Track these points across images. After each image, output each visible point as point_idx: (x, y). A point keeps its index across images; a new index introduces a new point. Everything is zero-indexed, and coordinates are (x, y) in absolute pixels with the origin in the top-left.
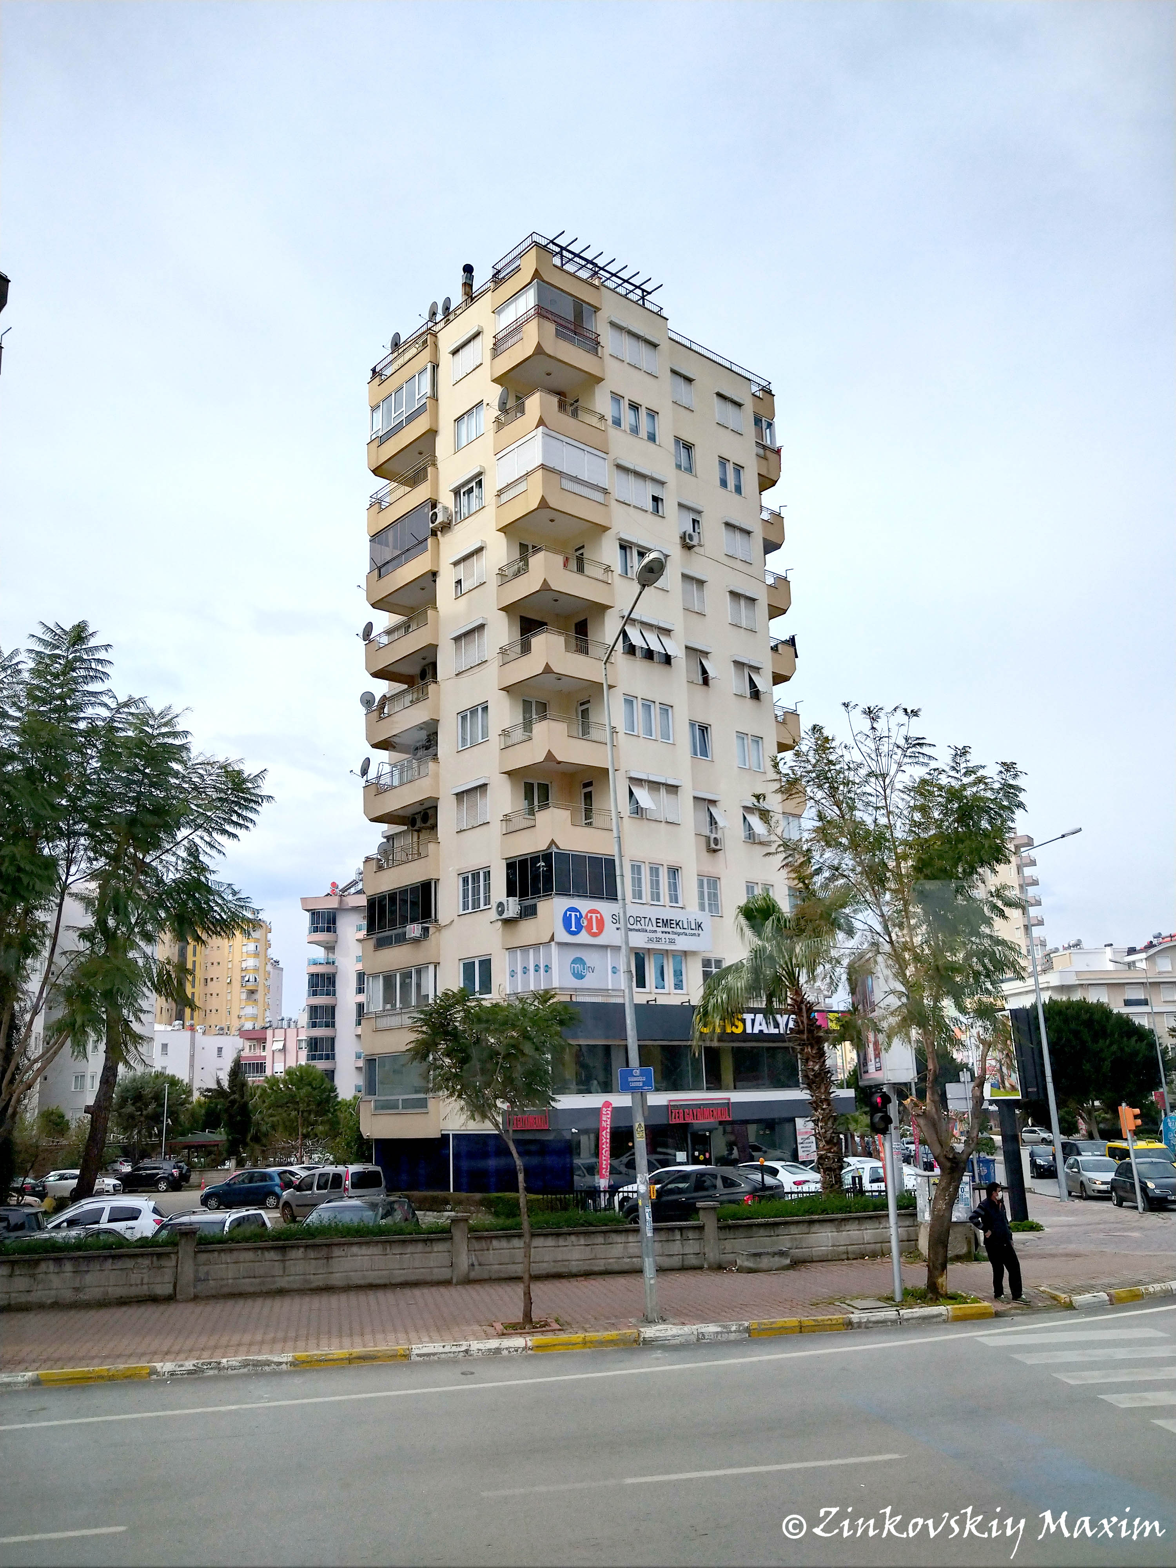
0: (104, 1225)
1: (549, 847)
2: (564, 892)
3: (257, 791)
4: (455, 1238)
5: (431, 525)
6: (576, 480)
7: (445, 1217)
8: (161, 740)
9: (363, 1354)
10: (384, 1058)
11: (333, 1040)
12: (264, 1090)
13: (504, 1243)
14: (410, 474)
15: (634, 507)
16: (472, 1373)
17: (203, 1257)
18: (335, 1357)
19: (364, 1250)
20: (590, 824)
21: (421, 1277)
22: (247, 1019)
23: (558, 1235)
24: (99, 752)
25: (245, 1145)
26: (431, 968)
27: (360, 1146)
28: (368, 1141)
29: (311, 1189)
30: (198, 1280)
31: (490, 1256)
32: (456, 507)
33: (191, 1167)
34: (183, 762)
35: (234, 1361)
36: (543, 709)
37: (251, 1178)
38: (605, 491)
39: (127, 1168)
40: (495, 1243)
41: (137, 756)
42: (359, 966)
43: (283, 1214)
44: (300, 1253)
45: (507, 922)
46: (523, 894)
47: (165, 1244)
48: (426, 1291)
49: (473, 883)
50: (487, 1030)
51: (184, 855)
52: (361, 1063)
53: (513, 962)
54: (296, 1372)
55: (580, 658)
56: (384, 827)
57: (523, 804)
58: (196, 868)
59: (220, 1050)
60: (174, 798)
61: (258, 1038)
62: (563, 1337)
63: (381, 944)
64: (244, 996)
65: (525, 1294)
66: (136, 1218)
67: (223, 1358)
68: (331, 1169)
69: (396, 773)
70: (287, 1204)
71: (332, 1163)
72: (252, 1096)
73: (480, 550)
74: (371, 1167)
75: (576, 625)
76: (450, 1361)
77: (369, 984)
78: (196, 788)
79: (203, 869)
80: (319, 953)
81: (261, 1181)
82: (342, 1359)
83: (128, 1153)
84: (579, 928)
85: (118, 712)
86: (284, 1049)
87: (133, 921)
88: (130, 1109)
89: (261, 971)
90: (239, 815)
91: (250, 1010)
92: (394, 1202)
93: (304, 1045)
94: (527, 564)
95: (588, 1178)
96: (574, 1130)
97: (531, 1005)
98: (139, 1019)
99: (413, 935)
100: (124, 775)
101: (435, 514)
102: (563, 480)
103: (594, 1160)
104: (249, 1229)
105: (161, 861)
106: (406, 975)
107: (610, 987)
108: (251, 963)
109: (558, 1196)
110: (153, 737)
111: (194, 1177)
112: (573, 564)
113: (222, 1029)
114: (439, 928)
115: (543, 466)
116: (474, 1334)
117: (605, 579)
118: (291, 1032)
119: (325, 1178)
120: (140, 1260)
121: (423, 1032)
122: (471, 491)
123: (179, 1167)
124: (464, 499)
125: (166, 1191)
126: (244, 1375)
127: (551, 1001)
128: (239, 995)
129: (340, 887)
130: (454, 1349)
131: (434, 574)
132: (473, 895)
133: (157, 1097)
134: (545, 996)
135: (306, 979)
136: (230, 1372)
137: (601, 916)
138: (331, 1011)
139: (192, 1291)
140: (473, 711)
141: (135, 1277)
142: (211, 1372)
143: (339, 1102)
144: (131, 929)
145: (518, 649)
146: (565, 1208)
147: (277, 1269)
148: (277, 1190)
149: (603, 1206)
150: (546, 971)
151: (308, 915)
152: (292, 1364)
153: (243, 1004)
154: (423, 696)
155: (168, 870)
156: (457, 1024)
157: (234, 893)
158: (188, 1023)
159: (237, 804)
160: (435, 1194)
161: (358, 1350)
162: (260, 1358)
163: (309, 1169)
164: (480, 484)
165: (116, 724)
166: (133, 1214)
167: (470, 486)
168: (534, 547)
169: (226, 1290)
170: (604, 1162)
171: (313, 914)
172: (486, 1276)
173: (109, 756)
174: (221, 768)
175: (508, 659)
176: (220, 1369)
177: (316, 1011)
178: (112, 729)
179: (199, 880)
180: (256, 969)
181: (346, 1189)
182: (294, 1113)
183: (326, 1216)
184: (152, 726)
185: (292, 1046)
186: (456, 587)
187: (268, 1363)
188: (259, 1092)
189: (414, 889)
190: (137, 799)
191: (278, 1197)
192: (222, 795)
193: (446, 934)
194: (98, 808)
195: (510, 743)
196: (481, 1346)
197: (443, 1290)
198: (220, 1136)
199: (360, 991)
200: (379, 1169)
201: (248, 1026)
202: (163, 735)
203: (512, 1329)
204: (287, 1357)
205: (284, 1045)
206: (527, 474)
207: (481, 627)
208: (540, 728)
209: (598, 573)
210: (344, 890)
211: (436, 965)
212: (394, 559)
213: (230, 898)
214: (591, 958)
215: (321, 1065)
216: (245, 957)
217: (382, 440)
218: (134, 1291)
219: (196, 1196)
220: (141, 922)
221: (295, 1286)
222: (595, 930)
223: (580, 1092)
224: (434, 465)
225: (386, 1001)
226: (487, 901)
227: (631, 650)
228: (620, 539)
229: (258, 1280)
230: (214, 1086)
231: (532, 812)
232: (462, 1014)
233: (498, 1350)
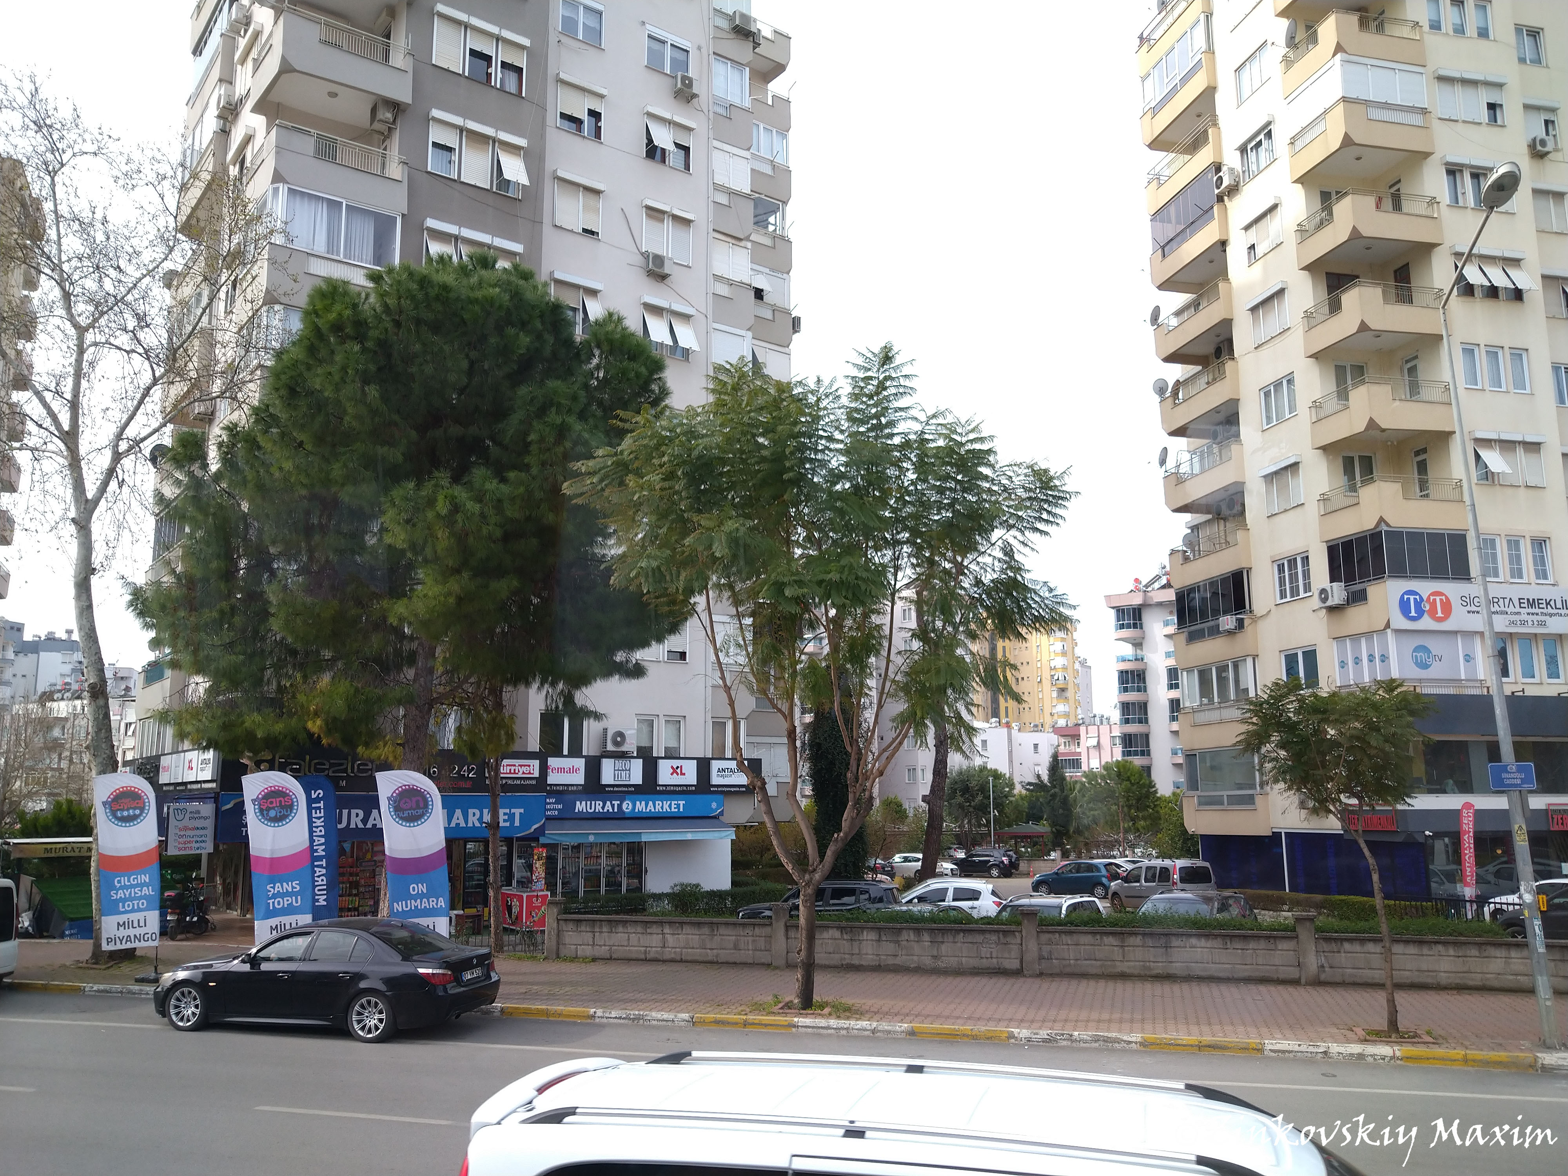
0: (949, 902)
1: (1378, 524)
2: (1399, 572)
3: (1064, 488)
4: (1300, 937)
5: (1217, 191)
6: (1386, 106)
7: (1286, 916)
8: (969, 447)
9: (1213, 1043)
10: (1204, 754)
11: (1147, 736)
12: (1083, 784)
13: (1357, 947)
14: (1189, 140)
15: (1464, 122)
16: (1335, 1076)
17: (1045, 937)
18: (1184, 1042)
19: (1203, 942)
20: (1427, 496)
21: (1267, 975)
22: (1059, 716)
23: (1421, 943)
24: (914, 464)
25: (1069, 838)
26: (1249, 661)
27: (1185, 841)
28: (1193, 836)
29: (1138, 881)
30: (1041, 958)
31: (1342, 958)
32: (1243, 165)
33: (1020, 856)
34: (992, 466)
35: (1086, 1035)
36: (1359, 371)
37: (1078, 868)
38: (1424, 111)
39: (961, 855)
40: (1347, 946)
41: (948, 464)
42: (1171, 662)
43: (1113, 904)
44: (1138, 940)
45: (1333, 610)
46: (1349, 579)
47: (1008, 922)
48: (1272, 988)
49: (1290, 569)
50: (1326, 721)
51: (1000, 555)
52: (1180, 760)
53: (1342, 652)
54: (1145, 1052)
55: (1403, 310)
56: (1187, 517)
57: (1342, 480)
58: (1011, 568)
59: (1036, 746)
60: (985, 500)
61: (1072, 735)
62: (1439, 1051)
63: (1193, 638)
64: (1055, 694)
65: (1388, 1001)
66: (977, 899)
67: (1075, 1030)
68: (1158, 863)
69: (1196, 460)
70: (1115, 894)
71: (1157, 857)
72: (1072, 790)
73: (1274, 207)
74: (1199, 863)
75: (1395, 272)
76: (1309, 1060)
77: (1184, 678)
78: (1006, 489)
79: (1018, 569)
80: (1128, 650)
81: (1088, 871)
82: (1192, 1046)
83: (962, 841)
84: (1420, 613)
85: (927, 424)
86: (1098, 746)
87: (958, 620)
88: (959, 799)
89: (1070, 671)
90: (1049, 512)
91: (1061, 708)
92: (1227, 898)
93: (1118, 741)
94: (1331, 214)
95: (1448, 886)
96: (1427, 833)
97: (1375, 694)
98: (970, 712)
99: (1227, 627)
100: (938, 483)
101: (1221, 178)
102: (1370, 110)
103: (1454, 867)
104: (1085, 914)
105: (978, 563)
106: (1222, 670)
107: (1463, 677)
108: (1059, 662)
109: (1413, 903)
110: (962, 444)
111: (1023, 866)
112: (1388, 203)
113: (1036, 726)
114: (1255, 620)
115: (1344, 99)
116: (1332, 1037)
117: (1429, 213)
118: (1104, 729)
119: (1152, 871)
120: (988, 936)
121: (1253, 723)
122: (1259, 144)
123: (1008, 856)
124: (1252, 156)
125: (998, 877)
126: (1096, 1049)
127: (1399, 690)
128: (1049, 693)
129: (1144, 583)
130: (1311, 1049)
131: (1223, 244)
132: (1291, 582)
133: (983, 789)
134: (1391, 685)
135: (1115, 677)
136: (1082, 1045)
137: (1447, 598)
138: (1143, 707)
139: (1037, 968)
140: (1278, 385)
141: (984, 951)
142: (1065, 1043)
143: (1159, 798)
144: (956, 628)
145: (1326, 309)
146: (1424, 915)
147: (1117, 953)
148: (1104, 880)
149: (1470, 917)
150: (1383, 661)
151: (1113, 612)
152: (1141, 1044)
153: (1055, 702)
154: (1218, 376)
155: (986, 571)
156: (1291, 715)
157: (1051, 590)
158: (1004, 721)
159: (1046, 501)
160: (1270, 892)
161: (1208, 1039)
162: (1110, 1035)
163: (1134, 862)
164: (1269, 135)
165: (927, 436)
166: (974, 895)
167: (1258, 139)
168: (1337, 193)
169: (1068, 970)
170: (1468, 869)
171: (1118, 611)
172: (1338, 979)
173: (922, 467)
174: (1028, 467)
175: (1313, 322)
176: (1072, 1041)
177: (1128, 708)
178: (923, 441)
179: (1016, 579)
180: (1065, 668)
181: (1174, 883)
182: (1114, 807)
183: (1161, 908)
184: (961, 434)
185: (1106, 742)
186: (1249, 253)
187: (1118, 1041)
188: (1078, 786)
189: (1224, 580)
190: (951, 505)
191: (1106, 888)
192: (1032, 494)
193: (1262, 625)
194: (915, 516)
195: (1323, 415)
196: (1341, 1049)
197: (1291, 989)
198: (1043, 828)
199: (1173, 686)
200: (1207, 864)
201: (1062, 723)
202: (971, 441)
203: (1374, 1036)
204: (1136, 1037)
205: (1099, 742)
206: (1325, 112)
207: (1281, 292)
208: (1359, 395)
209: (1421, 208)
210: (1147, 586)
211: (1255, 657)
212: (1178, 235)
213: (1047, 594)
214: (1436, 646)
215: (1138, 761)
216: (1052, 654)
217: (1155, 111)
218: (985, 963)
219: (1027, 882)
220: (965, 622)
221: (1136, 972)
222: (1440, 614)
223: (1431, 791)
224: (1215, 124)
225: (1202, 696)
226: (1307, 588)
227: (1468, 290)
228: (1447, 164)
229: (1099, 963)
230: (1034, 780)
231: (1353, 488)
232: (1295, 704)
233: (1361, 1056)
